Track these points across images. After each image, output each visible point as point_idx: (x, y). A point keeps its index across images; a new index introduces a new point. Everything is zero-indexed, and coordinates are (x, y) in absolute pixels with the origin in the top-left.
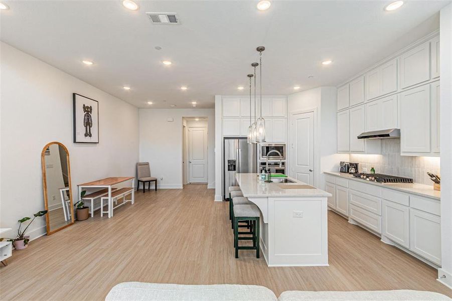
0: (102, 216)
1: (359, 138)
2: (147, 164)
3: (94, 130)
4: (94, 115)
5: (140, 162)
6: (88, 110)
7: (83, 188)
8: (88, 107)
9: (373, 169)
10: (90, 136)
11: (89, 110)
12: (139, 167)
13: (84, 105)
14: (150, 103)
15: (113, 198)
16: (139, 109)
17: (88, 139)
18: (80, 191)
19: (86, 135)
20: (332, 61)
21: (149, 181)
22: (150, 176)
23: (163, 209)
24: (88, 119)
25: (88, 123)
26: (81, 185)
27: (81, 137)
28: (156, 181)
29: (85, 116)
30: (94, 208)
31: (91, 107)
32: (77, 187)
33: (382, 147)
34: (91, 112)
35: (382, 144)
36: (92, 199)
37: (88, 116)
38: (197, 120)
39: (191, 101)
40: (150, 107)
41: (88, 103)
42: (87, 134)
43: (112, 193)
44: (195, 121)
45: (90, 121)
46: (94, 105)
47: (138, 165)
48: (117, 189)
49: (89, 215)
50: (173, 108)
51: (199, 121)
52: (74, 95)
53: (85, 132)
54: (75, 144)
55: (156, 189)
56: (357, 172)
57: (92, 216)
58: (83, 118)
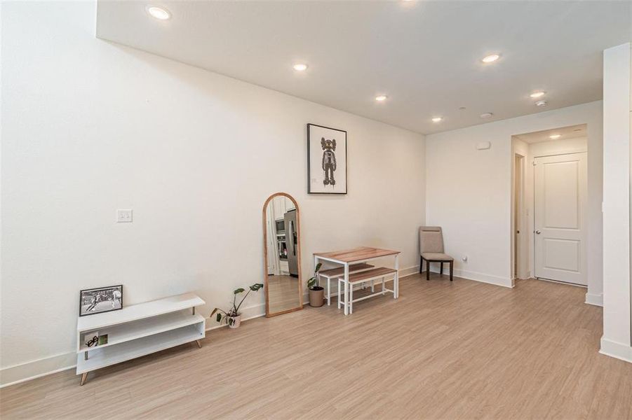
0: (339, 307)
2: (439, 230)
3: (339, 175)
4: (339, 153)
5: (427, 225)
6: (329, 146)
7: (319, 259)
8: (329, 142)
10: (333, 183)
11: (331, 145)
12: (422, 233)
13: (323, 139)
14: (437, 120)
15: (352, 284)
16: (424, 135)
17: (329, 188)
18: (316, 263)
19: (326, 183)
21: (442, 262)
22: (443, 252)
23: (444, 327)
24: (330, 159)
25: (329, 166)
26: (317, 254)
27: (318, 186)
28: (451, 262)
29: (324, 154)
30: (331, 293)
31: (334, 140)
32: (312, 256)
34: (334, 148)
36: (329, 278)
37: (330, 155)
38: (554, 137)
39: (531, 92)
40: (438, 129)
41: (330, 135)
42: (329, 181)
43: (350, 275)
45: (332, 162)
46: (339, 138)
47: (422, 230)
48: (374, 268)
49: (325, 302)
51: (562, 138)
52: (308, 125)
53: (324, 178)
54: (310, 196)
55: (451, 279)
57: (329, 304)
58: (322, 157)
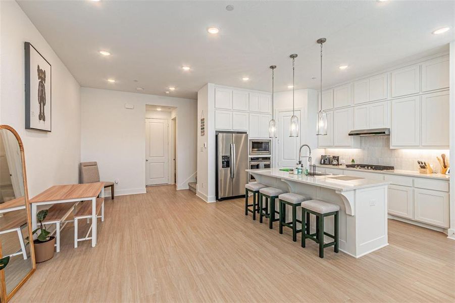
0: (76, 246)
1: (350, 135)
2: (95, 164)
3: (47, 110)
4: (47, 86)
6: (41, 74)
8: (42, 71)
9: (353, 161)
10: (44, 119)
13: (38, 67)
14: (111, 81)
16: (80, 86)
19: (40, 118)
20: (349, 66)
22: (99, 181)
24: (42, 91)
25: (42, 99)
28: (112, 186)
29: (39, 85)
31: (45, 71)
33: (361, 143)
34: (45, 81)
35: (361, 140)
36: (58, 222)
37: (42, 87)
38: (159, 109)
39: (170, 86)
40: (110, 88)
41: (42, 65)
42: (42, 117)
44: (157, 111)
45: (44, 96)
47: (82, 165)
50: (139, 92)
51: (161, 111)
52: (27, 45)
54: (27, 132)
55: (113, 198)
56: (338, 164)
57: (58, 250)
58: (38, 88)
